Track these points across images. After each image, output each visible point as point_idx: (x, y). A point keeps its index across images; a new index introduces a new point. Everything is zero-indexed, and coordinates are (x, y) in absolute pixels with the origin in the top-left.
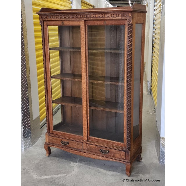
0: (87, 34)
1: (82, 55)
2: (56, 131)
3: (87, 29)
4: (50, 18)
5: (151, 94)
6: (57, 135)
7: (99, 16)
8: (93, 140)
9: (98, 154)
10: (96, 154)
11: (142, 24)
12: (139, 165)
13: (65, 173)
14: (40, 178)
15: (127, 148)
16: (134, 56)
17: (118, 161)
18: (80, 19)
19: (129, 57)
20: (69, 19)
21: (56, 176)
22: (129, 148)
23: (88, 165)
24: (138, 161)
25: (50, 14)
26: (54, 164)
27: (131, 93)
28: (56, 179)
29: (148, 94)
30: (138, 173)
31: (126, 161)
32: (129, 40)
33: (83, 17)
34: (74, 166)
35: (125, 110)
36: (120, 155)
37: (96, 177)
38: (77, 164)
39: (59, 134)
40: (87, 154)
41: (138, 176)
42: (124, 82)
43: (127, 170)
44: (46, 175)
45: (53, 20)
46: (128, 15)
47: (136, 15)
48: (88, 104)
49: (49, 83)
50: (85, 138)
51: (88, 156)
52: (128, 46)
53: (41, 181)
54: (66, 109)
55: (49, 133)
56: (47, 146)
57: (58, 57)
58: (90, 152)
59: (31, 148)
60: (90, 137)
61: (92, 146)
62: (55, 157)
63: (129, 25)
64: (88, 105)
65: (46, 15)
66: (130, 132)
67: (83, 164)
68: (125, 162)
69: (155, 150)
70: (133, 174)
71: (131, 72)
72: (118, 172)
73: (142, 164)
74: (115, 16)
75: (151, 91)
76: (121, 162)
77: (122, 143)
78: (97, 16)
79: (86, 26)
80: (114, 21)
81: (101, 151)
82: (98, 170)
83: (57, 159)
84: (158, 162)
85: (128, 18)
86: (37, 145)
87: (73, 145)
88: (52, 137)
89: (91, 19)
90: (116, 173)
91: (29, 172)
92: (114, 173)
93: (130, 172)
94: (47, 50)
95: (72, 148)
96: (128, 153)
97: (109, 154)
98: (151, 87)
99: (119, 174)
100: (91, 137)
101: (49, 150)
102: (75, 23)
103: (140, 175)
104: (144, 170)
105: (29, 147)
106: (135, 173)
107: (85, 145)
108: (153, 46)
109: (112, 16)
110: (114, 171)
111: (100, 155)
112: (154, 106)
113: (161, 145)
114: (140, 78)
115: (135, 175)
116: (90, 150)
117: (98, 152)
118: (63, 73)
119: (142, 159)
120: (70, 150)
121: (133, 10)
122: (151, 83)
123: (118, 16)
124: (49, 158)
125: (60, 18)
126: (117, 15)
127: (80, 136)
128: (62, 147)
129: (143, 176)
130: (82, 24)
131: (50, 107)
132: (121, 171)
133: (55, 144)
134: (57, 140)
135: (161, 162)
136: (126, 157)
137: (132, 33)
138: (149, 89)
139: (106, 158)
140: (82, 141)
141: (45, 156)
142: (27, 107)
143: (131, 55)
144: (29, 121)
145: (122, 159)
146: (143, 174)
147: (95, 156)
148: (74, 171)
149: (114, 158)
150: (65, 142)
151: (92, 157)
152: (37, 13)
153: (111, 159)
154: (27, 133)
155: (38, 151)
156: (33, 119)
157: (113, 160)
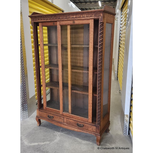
4: (39, 20)
5: (117, 80)
7: (76, 16)
9: (75, 127)
10: (74, 127)
11: (112, 24)
12: (107, 136)
13: (49, 141)
14: (30, 144)
15: (98, 124)
16: (104, 50)
17: (90, 133)
18: (62, 20)
19: (100, 51)
21: (42, 143)
23: (68, 135)
24: (107, 132)
26: (43, 132)
27: (101, 80)
28: (42, 146)
29: (115, 80)
30: (106, 143)
31: (96, 134)
32: (100, 36)
33: (64, 18)
36: (92, 129)
37: (73, 146)
38: (59, 133)
40: (67, 126)
41: (106, 145)
43: (97, 141)
44: (34, 142)
46: (100, 15)
47: (106, 15)
51: (68, 128)
53: (29, 147)
56: (38, 118)
59: (28, 119)
61: (71, 120)
62: (44, 126)
63: (101, 23)
66: (100, 111)
67: (64, 133)
69: (120, 123)
70: (102, 143)
71: (102, 63)
72: (91, 142)
73: (110, 134)
74: (89, 16)
75: (117, 78)
76: (93, 134)
78: (74, 16)
81: (78, 125)
82: (75, 139)
83: (45, 128)
84: (122, 134)
85: (100, 17)
86: (32, 117)
87: (57, 119)
88: (42, 112)
89: (70, 19)
90: (89, 142)
91: (22, 139)
93: (100, 142)
95: (56, 121)
96: (98, 127)
97: (84, 127)
98: (118, 75)
99: (91, 143)
101: (39, 121)
103: (108, 144)
104: (111, 140)
105: (26, 118)
106: (104, 143)
107: (66, 119)
108: (120, 46)
109: (86, 16)
110: (87, 141)
111: (76, 128)
112: (120, 88)
113: (125, 121)
114: (109, 68)
115: (104, 145)
116: (69, 124)
117: (75, 125)
118: (51, 64)
119: (109, 130)
120: (54, 123)
121: (104, 10)
122: (118, 72)
123: (92, 16)
124: (39, 128)
125: (46, 20)
128: (48, 120)
132: (93, 141)
133: (43, 117)
134: (45, 115)
135: (125, 133)
136: (97, 130)
137: (103, 30)
138: (116, 76)
139: (81, 131)
140: (63, 116)
141: (36, 126)
142: (24, 89)
143: (102, 49)
144: (26, 99)
145: (94, 132)
146: (110, 144)
147: (73, 129)
148: (56, 139)
149: (87, 131)
150: (50, 116)
151: (70, 129)
152: (29, 16)
153: (85, 132)
154: (24, 108)
155: (32, 121)
156: (30, 98)
157: (86, 132)
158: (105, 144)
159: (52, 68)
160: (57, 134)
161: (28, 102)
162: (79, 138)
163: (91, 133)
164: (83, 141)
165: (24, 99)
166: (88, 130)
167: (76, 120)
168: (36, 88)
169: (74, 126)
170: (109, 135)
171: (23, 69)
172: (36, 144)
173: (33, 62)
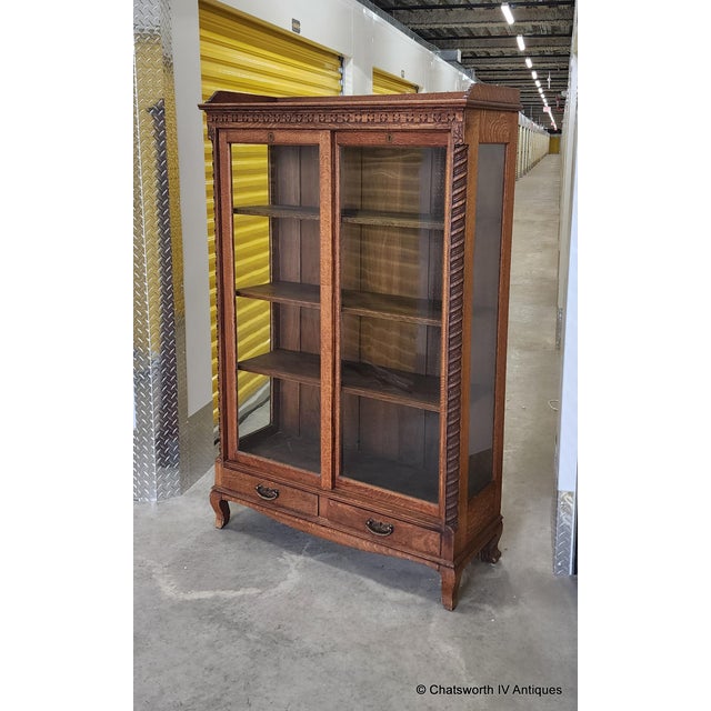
0: (338, 170)
1: (323, 233)
2: (245, 454)
3: (337, 156)
4: (237, 121)
6: (249, 466)
7: (371, 118)
8: (350, 489)
9: (361, 535)
10: (355, 533)
11: (506, 144)
12: (488, 576)
13: (258, 586)
14: (182, 596)
15: (447, 523)
17: (418, 560)
18: (319, 127)
19: (456, 245)
20: (287, 126)
21: (230, 594)
22: (454, 523)
23: (332, 565)
24: (489, 561)
25: (237, 109)
26: (231, 553)
27: (460, 353)
28: (229, 602)
30: (481, 600)
31: (442, 561)
32: (456, 192)
33: (327, 121)
34: (288, 566)
35: (444, 403)
36: (426, 543)
37: (351, 607)
38: (301, 558)
39: (252, 464)
40: (330, 531)
42: (440, 318)
43: (444, 590)
44: (201, 588)
45: (244, 129)
46: (454, 119)
47: (478, 119)
48: (338, 377)
49: (230, 309)
50: (326, 482)
51: (333, 538)
52: (453, 210)
53: (180, 607)
54: (284, 389)
55: (226, 458)
56: (218, 497)
57: (266, 240)
58: (337, 527)
59: (179, 500)
60: (340, 478)
61: (345, 506)
63: (457, 146)
64: (338, 382)
65: (224, 111)
66: (457, 474)
67: (318, 560)
68: (438, 563)
70: (464, 601)
71: (462, 289)
73: (501, 570)
74: (417, 120)
76: (427, 563)
77: (432, 505)
78: (365, 118)
79: (337, 147)
80: (414, 134)
81: (371, 525)
82: (360, 584)
83: (246, 537)
84: (550, 568)
85: (455, 127)
86: (197, 492)
87: (292, 500)
89: (350, 126)
90: (411, 596)
92: (409, 596)
93: (455, 598)
94: (227, 212)
95: (288, 509)
96: (449, 536)
97: (394, 536)
99: (420, 600)
100: (345, 479)
101: (223, 509)
102: (306, 138)
103: (488, 607)
104: (501, 594)
105: (172, 495)
106: (471, 601)
107: (326, 502)
109: (407, 120)
110: (407, 591)
111: (366, 536)
115: (470, 607)
116: (338, 520)
117: (361, 526)
118: (278, 282)
119: (500, 555)
120: (281, 515)
121: (467, 103)
123: (426, 121)
124: (221, 535)
125: (264, 122)
126: (423, 118)
127: (311, 473)
128: (260, 503)
129: (493, 612)
130: (323, 139)
131: (231, 382)
132: (429, 593)
133: (241, 493)
134: (246, 483)
135: (560, 568)
136: (443, 548)
137: (466, 170)
139: (384, 549)
140: (316, 490)
141: (212, 528)
142: (169, 378)
143: (463, 237)
144: (175, 417)
145: (432, 554)
146: (495, 606)
147: (352, 541)
148: (285, 579)
149: (409, 551)
150: (267, 490)
151: (343, 542)
152: (200, 107)
153: (398, 554)
154: (167, 455)
155: (196, 508)
156: (190, 415)
157: (404, 555)
158: (476, 605)
159: (281, 299)
160: (293, 561)
161: (184, 432)
162: (375, 580)
163: (422, 561)
164: (392, 590)
165: (166, 419)
166: (411, 548)
167: (367, 506)
168: (216, 377)
169: (358, 530)
170: (496, 573)
171: (170, 292)
172: (207, 595)
173: (209, 234)
